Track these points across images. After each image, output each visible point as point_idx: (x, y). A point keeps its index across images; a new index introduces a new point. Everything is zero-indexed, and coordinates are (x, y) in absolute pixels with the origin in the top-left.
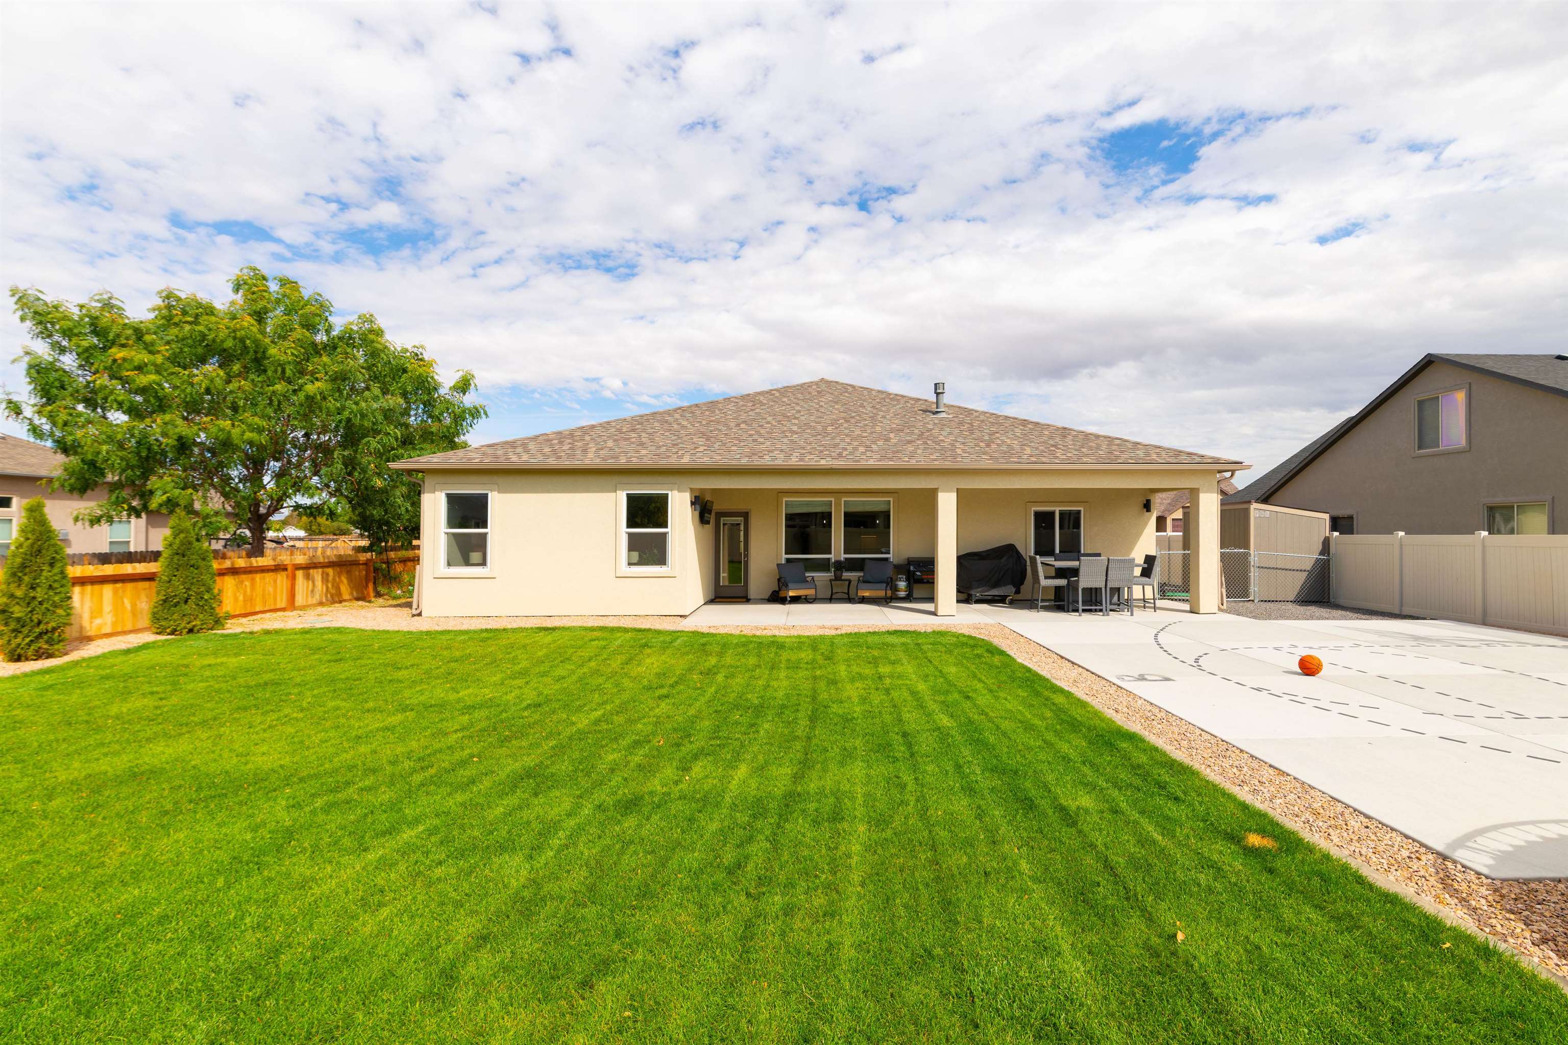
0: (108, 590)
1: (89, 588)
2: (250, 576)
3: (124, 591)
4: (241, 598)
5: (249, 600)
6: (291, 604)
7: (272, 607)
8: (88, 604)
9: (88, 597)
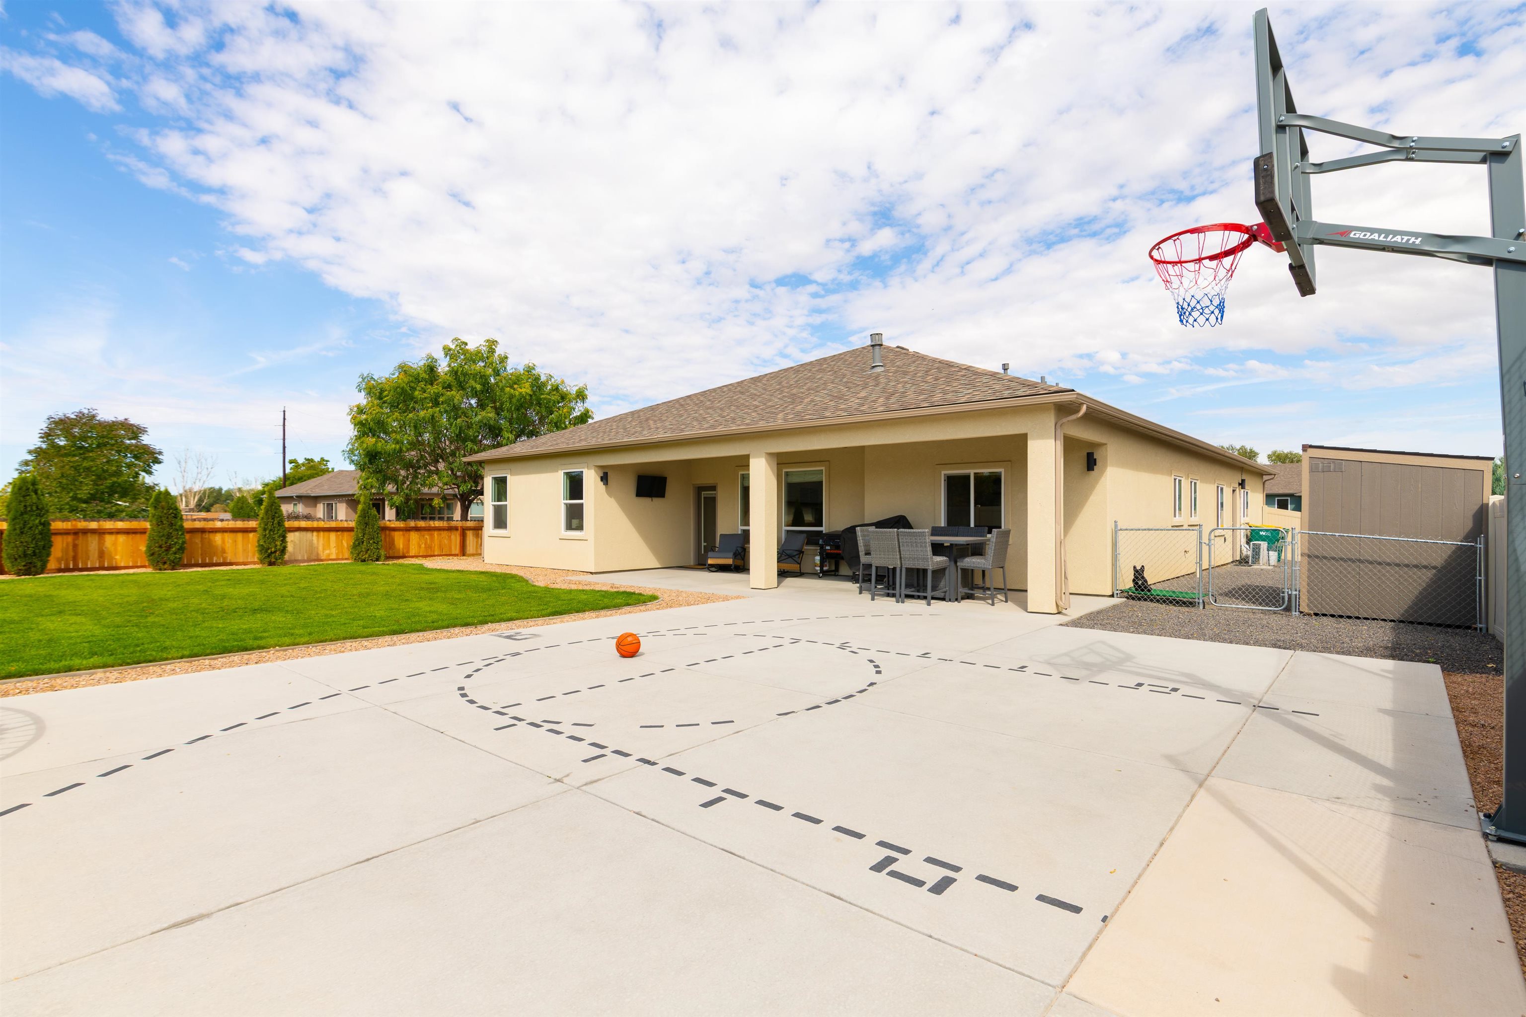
0: (333, 535)
1: (322, 533)
2: (430, 532)
3: (343, 537)
4: (423, 546)
5: (429, 547)
6: (463, 552)
7: (448, 553)
8: (321, 542)
9: (321, 539)
